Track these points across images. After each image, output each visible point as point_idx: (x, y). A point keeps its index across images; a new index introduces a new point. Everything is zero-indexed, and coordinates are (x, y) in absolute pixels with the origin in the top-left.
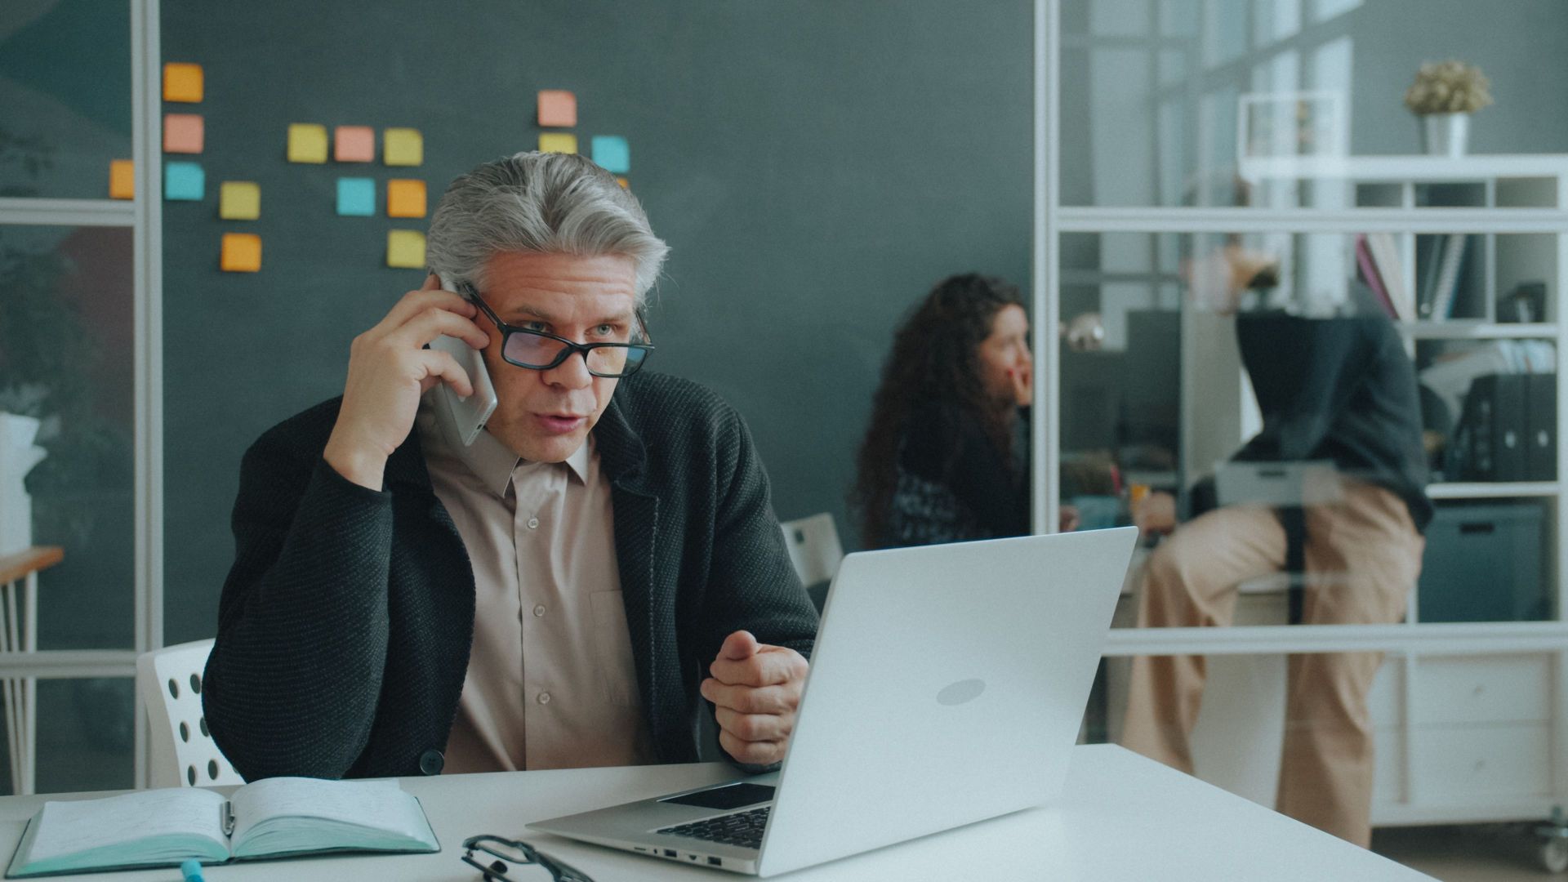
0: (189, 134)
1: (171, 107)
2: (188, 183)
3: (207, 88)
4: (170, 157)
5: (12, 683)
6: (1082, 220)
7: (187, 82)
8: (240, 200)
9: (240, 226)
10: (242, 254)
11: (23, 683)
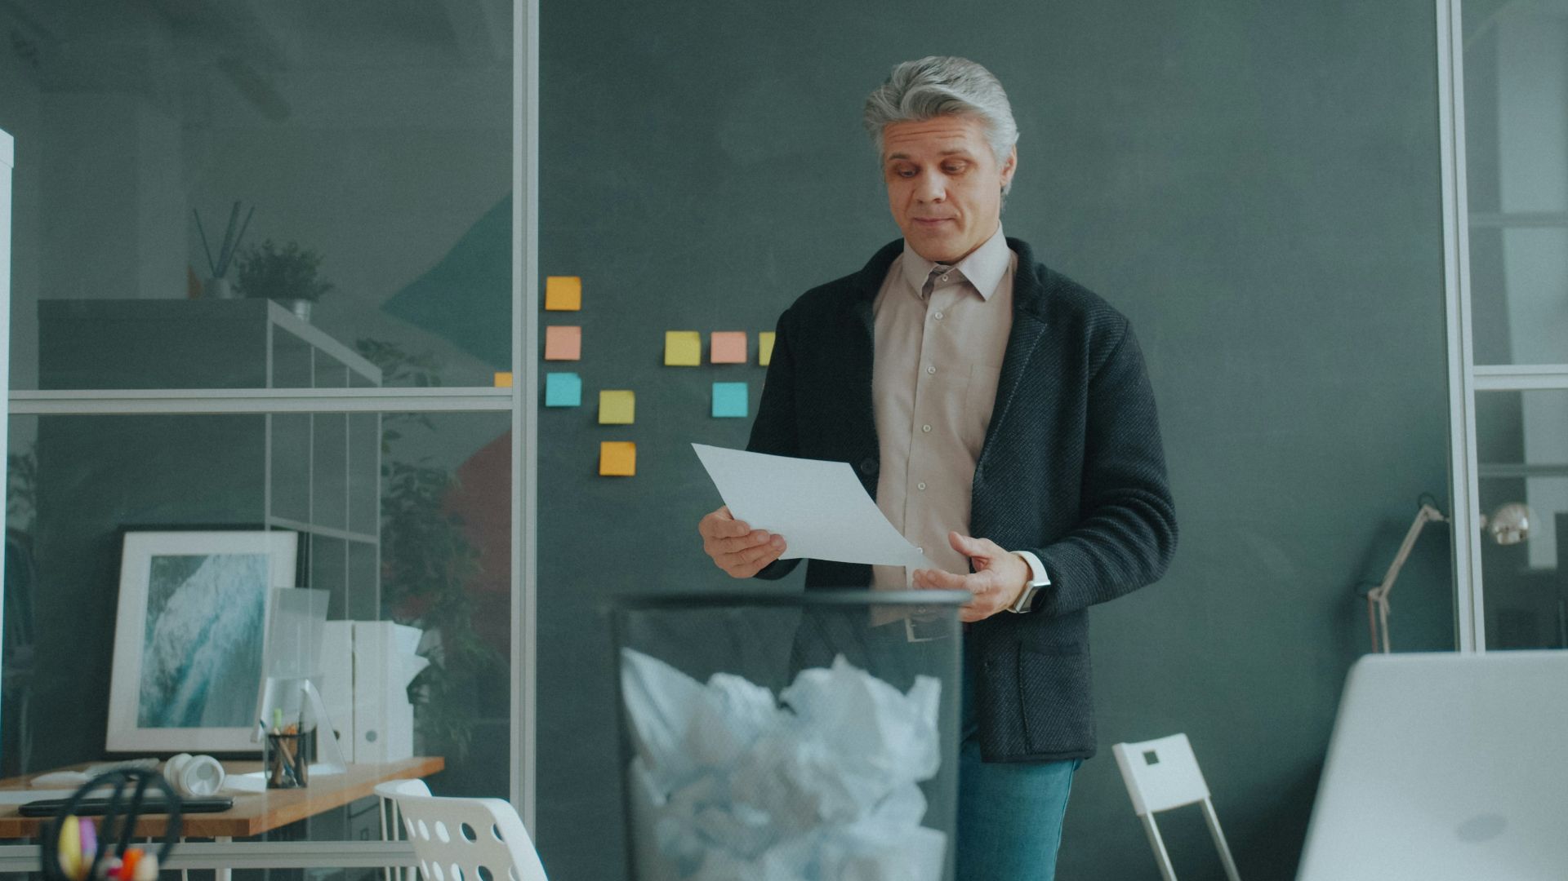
0: (566, 343)
1: (549, 317)
2: (566, 391)
3: (585, 297)
4: (547, 365)
5: (393, 870)
6: (1501, 378)
7: (566, 293)
8: (617, 407)
9: (616, 432)
10: (618, 459)
11: (404, 870)
